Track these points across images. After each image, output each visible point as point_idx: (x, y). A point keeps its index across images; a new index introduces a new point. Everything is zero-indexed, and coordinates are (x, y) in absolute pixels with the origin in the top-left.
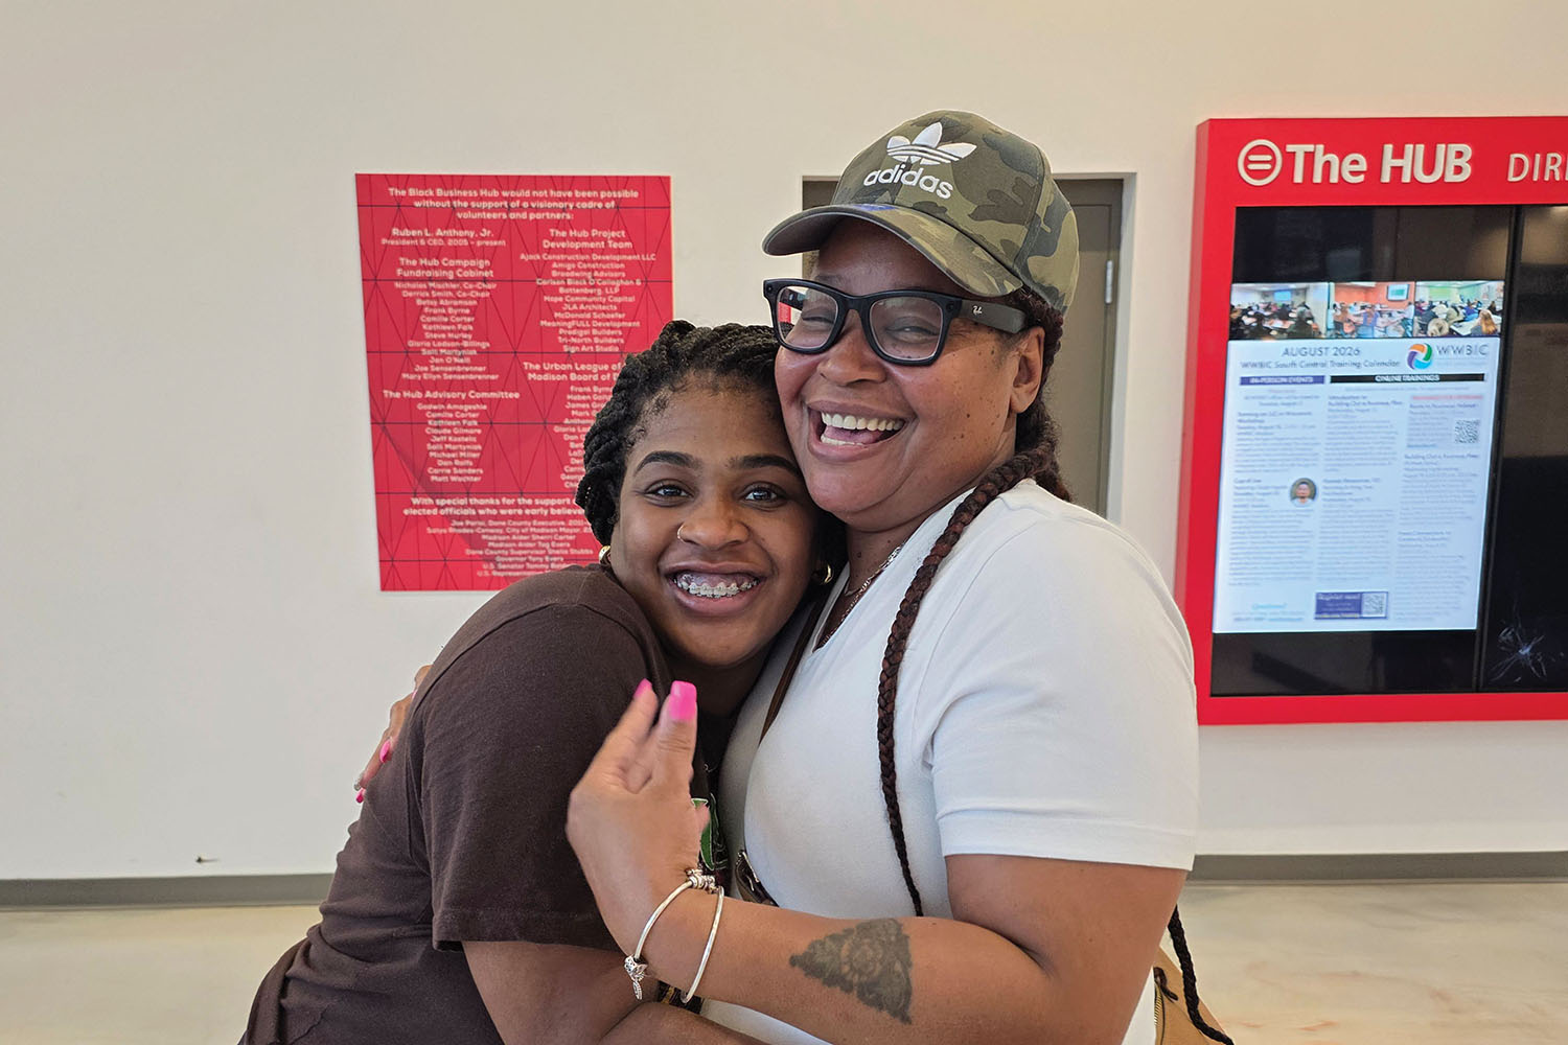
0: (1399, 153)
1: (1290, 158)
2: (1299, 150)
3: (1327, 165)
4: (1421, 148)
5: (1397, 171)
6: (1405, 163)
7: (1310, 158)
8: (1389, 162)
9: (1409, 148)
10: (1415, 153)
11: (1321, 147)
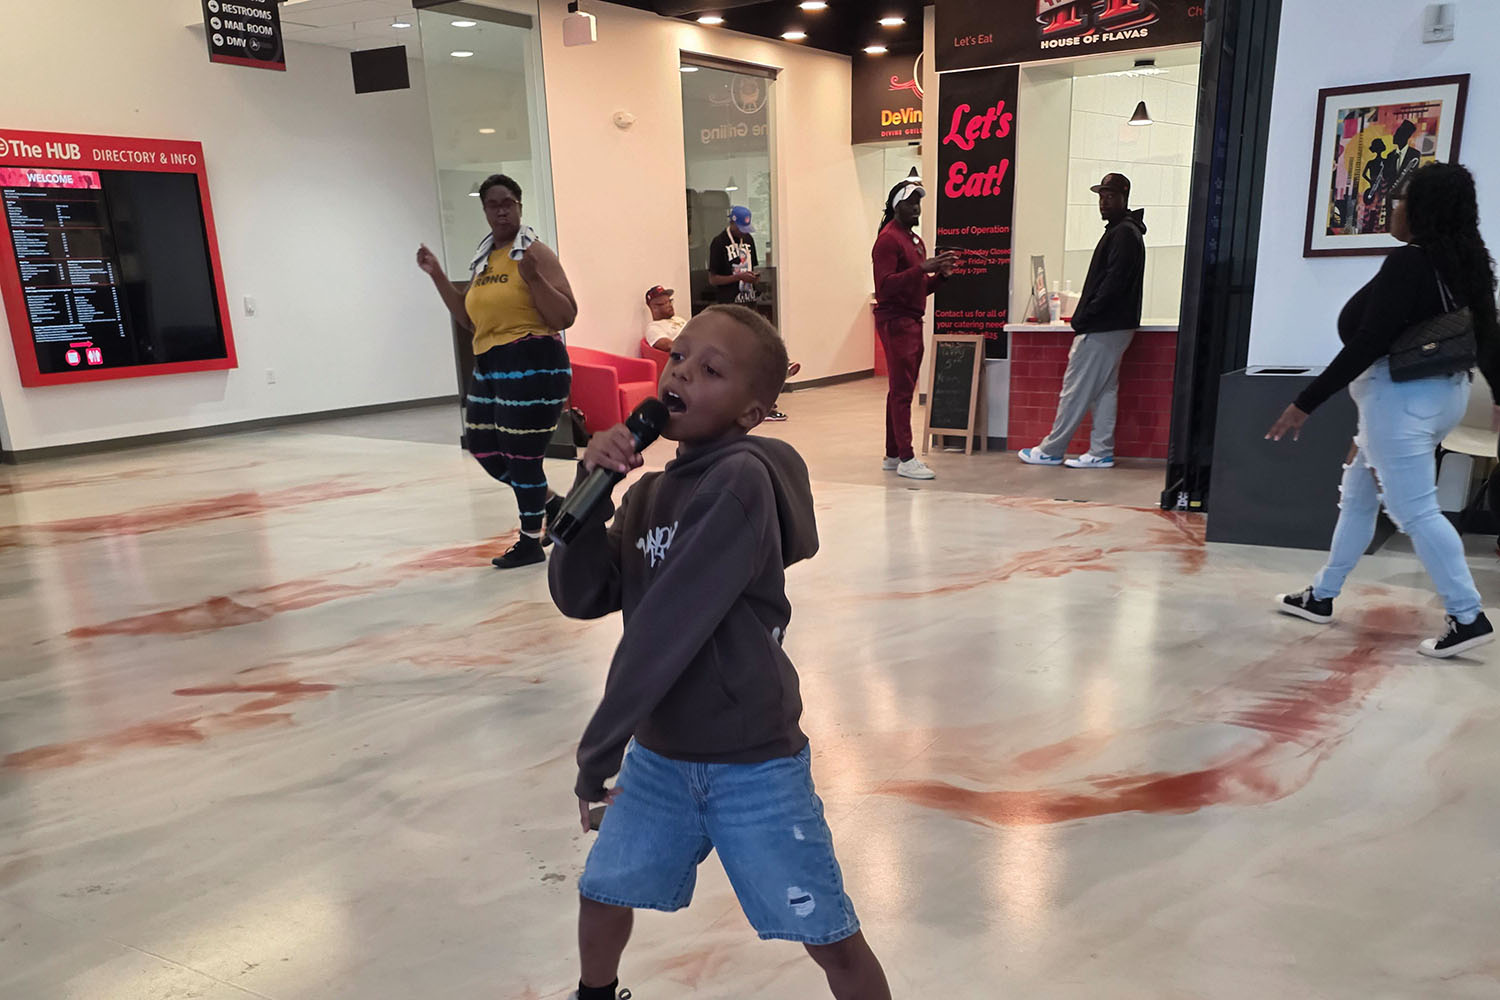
0: (52, 147)
1: (11, 146)
2: (14, 143)
3: (26, 149)
4: (60, 145)
5: (53, 154)
6: (55, 150)
7: (18, 145)
8: (49, 150)
9: (55, 144)
10: (58, 147)
11: (22, 143)
